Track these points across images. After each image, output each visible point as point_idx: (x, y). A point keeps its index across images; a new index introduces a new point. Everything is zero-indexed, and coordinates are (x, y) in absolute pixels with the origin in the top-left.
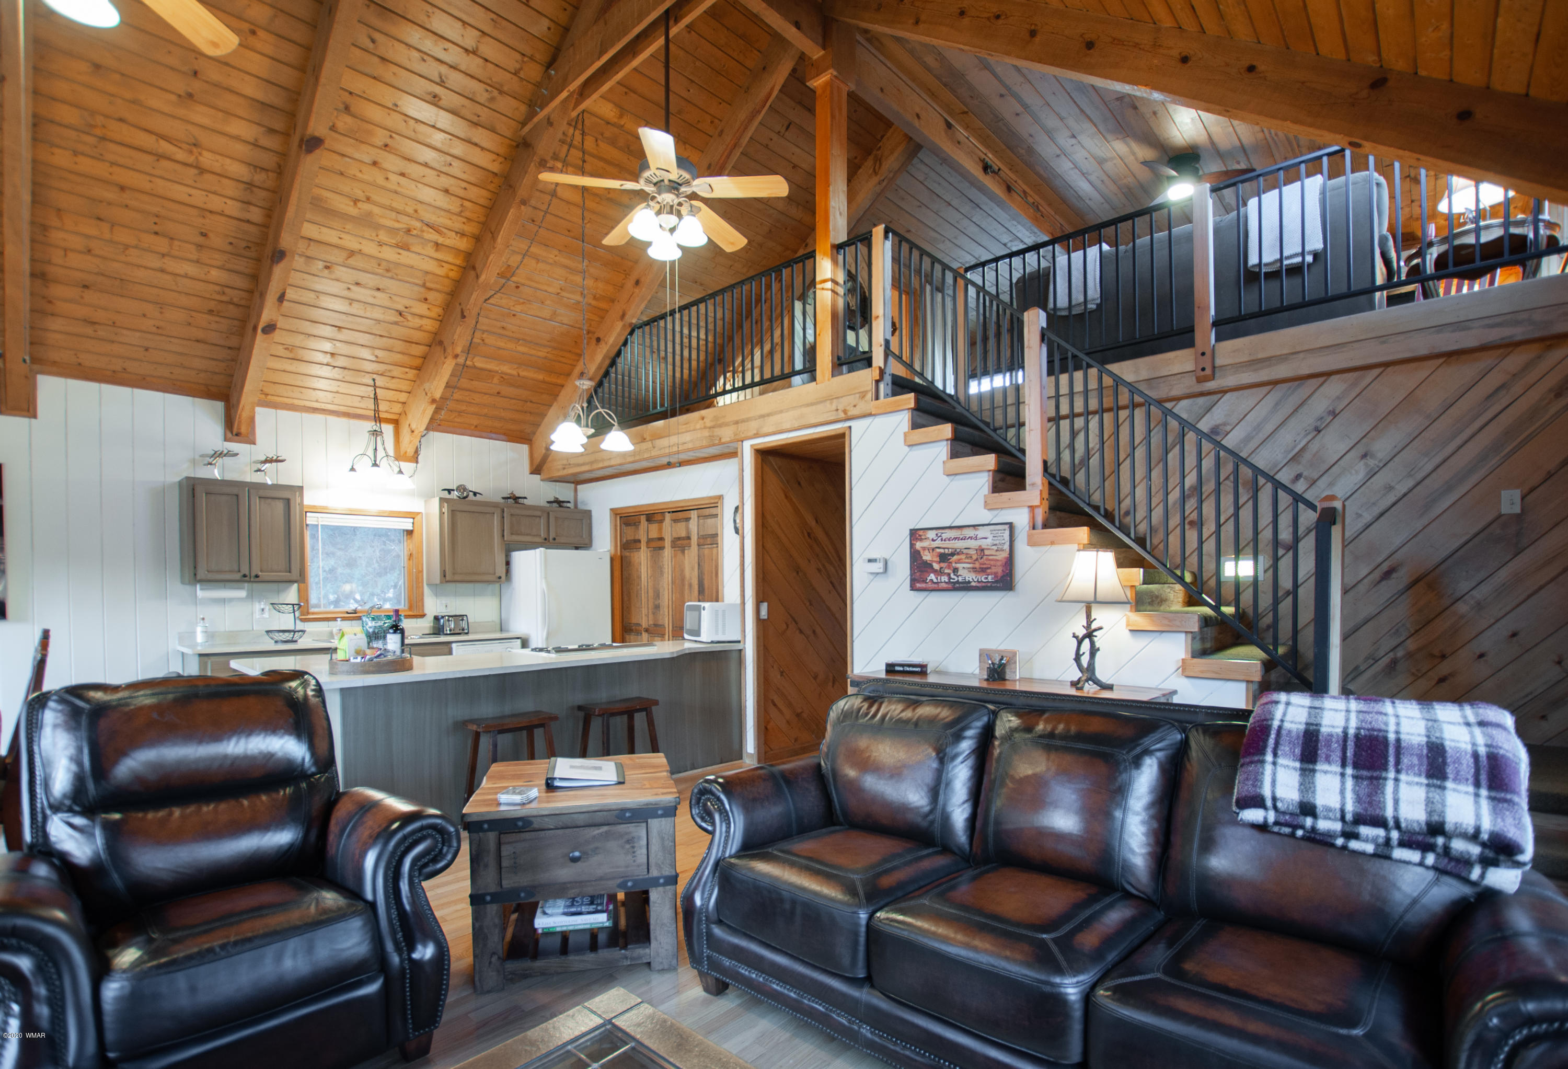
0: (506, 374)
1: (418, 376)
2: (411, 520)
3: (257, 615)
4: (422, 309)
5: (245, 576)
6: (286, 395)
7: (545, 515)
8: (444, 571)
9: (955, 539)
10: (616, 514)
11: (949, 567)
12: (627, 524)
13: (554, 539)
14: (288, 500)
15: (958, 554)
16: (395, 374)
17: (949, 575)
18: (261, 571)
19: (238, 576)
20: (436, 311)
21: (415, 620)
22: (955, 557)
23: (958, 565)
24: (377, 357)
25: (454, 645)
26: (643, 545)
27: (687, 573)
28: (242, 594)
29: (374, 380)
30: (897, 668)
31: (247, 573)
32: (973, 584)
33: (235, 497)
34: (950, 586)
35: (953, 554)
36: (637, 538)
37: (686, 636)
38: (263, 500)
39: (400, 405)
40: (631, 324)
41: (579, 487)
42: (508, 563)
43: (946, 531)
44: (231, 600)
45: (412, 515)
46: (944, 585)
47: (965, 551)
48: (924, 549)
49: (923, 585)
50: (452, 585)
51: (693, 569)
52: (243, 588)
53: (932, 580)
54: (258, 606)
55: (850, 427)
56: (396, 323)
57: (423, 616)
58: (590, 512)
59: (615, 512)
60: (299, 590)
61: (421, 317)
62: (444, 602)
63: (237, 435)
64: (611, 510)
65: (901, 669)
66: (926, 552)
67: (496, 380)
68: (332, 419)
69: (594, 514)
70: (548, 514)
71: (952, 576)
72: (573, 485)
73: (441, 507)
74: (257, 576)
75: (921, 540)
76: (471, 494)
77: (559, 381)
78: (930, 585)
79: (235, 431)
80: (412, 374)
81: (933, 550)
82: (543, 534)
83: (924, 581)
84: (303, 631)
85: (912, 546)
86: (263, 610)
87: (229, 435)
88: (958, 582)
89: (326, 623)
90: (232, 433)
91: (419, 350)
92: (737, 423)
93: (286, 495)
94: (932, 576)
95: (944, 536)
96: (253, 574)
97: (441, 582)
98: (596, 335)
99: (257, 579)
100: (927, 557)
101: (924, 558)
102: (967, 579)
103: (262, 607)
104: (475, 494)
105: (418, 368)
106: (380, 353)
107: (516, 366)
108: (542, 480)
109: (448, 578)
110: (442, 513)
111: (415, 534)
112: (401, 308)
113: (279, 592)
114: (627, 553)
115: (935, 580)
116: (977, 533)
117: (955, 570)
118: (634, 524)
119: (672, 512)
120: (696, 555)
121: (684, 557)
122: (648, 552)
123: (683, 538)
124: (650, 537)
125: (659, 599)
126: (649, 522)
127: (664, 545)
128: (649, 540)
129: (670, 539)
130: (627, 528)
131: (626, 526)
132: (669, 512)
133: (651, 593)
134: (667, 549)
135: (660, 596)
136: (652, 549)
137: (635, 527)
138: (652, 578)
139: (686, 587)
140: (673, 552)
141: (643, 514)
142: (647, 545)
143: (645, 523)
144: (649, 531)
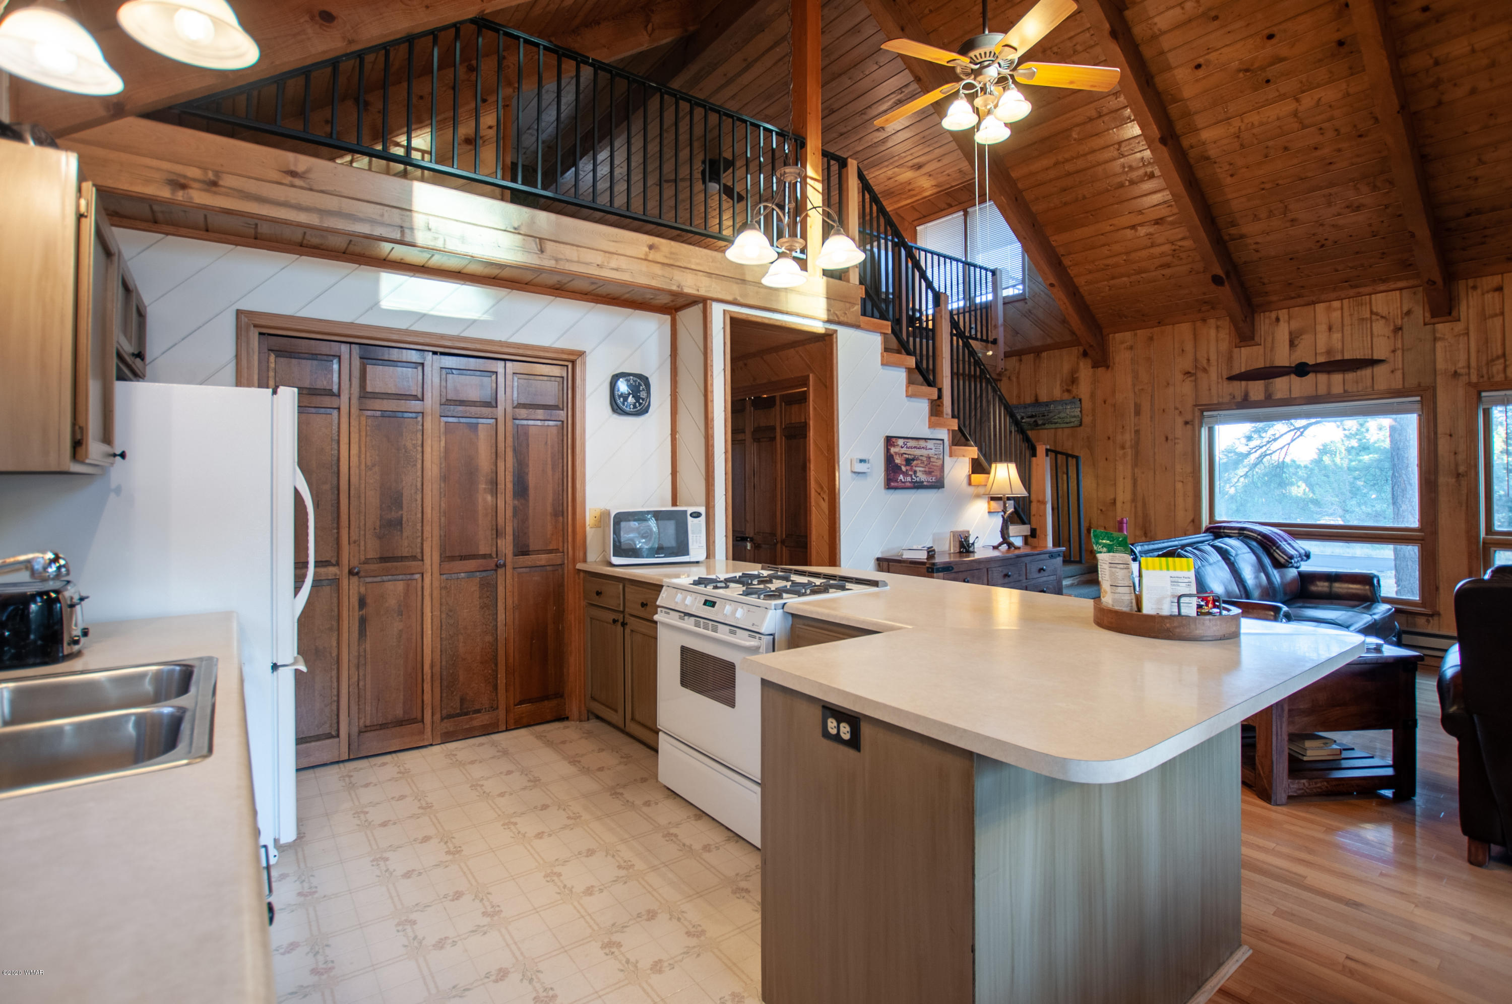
9: (914, 447)
10: (253, 325)
11: (911, 470)
12: (282, 352)
15: (916, 459)
17: (911, 476)
22: (915, 462)
23: (916, 469)
26: (347, 401)
32: (924, 484)
34: (912, 485)
35: (913, 460)
36: (321, 385)
43: (910, 441)
46: (908, 485)
47: (920, 458)
48: (895, 453)
49: (896, 484)
53: (900, 480)
55: (836, 330)
64: (241, 312)
66: (896, 457)
75: (893, 446)
78: (900, 484)
81: (901, 455)
83: (895, 481)
85: (888, 450)
88: (916, 482)
94: (900, 477)
95: (908, 445)
100: (898, 460)
101: (895, 461)
102: (922, 480)
115: (903, 480)
116: (926, 444)
117: (915, 473)
118: (314, 356)
119: (442, 354)
120: (507, 435)
121: (477, 435)
122: (363, 419)
123: (473, 404)
124: (369, 389)
125: (401, 508)
126: (366, 359)
127: (418, 409)
128: (365, 395)
129: (437, 399)
130: (282, 360)
131: (277, 356)
132: (435, 353)
133: (372, 498)
134: (430, 417)
135: (404, 502)
136: (379, 413)
137: (315, 362)
138: (377, 469)
139: (482, 486)
140: (442, 424)
141: (351, 343)
142: (360, 403)
143: (356, 362)
144: (368, 378)
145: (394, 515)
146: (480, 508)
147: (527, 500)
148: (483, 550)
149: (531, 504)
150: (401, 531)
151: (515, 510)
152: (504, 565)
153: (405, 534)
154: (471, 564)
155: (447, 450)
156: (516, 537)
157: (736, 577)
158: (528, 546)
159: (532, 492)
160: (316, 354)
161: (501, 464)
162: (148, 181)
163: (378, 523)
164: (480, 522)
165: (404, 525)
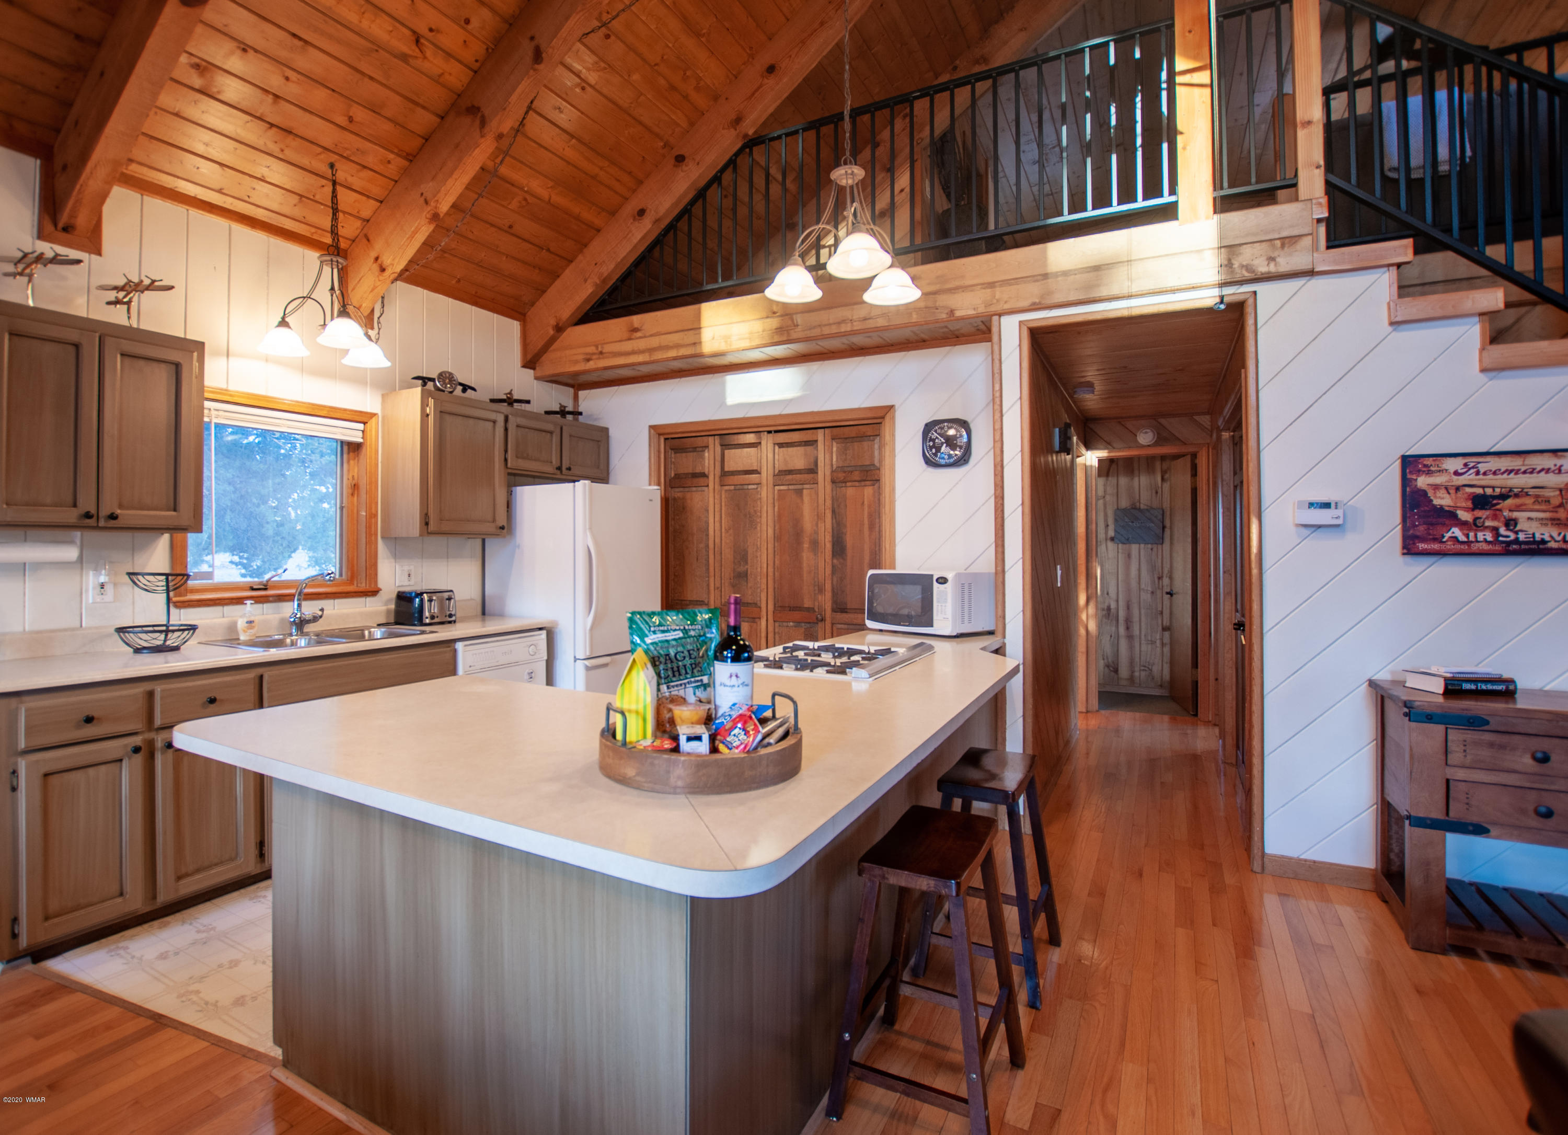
0: (534, 195)
1: (405, 172)
2: (361, 426)
3: (91, 595)
4: (452, 37)
5: (88, 515)
6: (167, 168)
7: (558, 430)
8: (427, 514)
9: (1510, 472)
10: (660, 435)
11: (1495, 517)
12: (678, 450)
13: (569, 469)
14: (177, 366)
15: (1516, 496)
16: (370, 160)
17: (1495, 530)
18: (121, 506)
19: (72, 516)
20: (477, 50)
21: (362, 600)
22: (1509, 502)
23: (1515, 515)
24: (351, 120)
25: (460, 646)
26: (713, 480)
27: (808, 523)
28: (70, 553)
29: (332, 166)
30: (1467, 686)
31: (93, 511)
32: (1552, 545)
33: (72, 350)
34: (1498, 548)
35: (1503, 497)
36: (698, 470)
37: (869, 624)
38: (128, 361)
39: (358, 223)
40: (746, 135)
41: (582, 394)
42: (509, 505)
43: (1488, 459)
44: (39, 566)
45: (363, 418)
46: (1485, 547)
47: (1531, 492)
48: (1436, 487)
49: (1436, 546)
50: (442, 540)
51: (819, 517)
52: (71, 542)
53: (1455, 539)
54: (92, 579)
55: (1255, 293)
56: (404, 58)
57: (374, 592)
58: (605, 431)
59: (658, 432)
60: (172, 545)
61: (449, 55)
62: (406, 568)
63: (66, 229)
64: (651, 427)
65: (1473, 687)
66: (1442, 493)
67: (514, 204)
68: (241, 231)
69: (612, 433)
70: (561, 429)
71: (1502, 531)
72: (571, 390)
73: (424, 405)
74: (113, 517)
75: (1429, 473)
76: (460, 388)
77: (597, 222)
78: (1450, 546)
79: (63, 220)
80: (398, 163)
81: (1457, 489)
82: (555, 461)
83: (1439, 540)
84: (193, 628)
85: (1405, 482)
86: (102, 586)
87: (49, 227)
88: (1516, 541)
89: (218, 609)
90: (56, 225)
91: (423, 120)
92: (991, 285)
93: (174, 356)
94: (1456, 532)
95: (1482, 468)
96: (104, 512)
97: (421, 535)
98: (676, 152)
99: (112, 523)
100: (1442, 500)
101: (1436, 502)
102: (1538, 537)
103: (103, 579)
104: (465, 388)
105: (411, 157)
106: (360, 114)
107: (551, 184)
108: (537, 378)
109: (432, 527)
110: (425, 416)
111: (366, 451)
112: (423, 29)
113: (134, 549)
114: (677, 493)
115: (1462, 538)
116: (1559, 462)
117: (1511, 523)
118: (694, 449)
119: (776, 432)
120: (827, 497)
121: (802, 500)
122: (723, 492)
123: (799, 472)
124: (726, 469)
125: (747, 563)
126: (725, 446)
127: (757, 481)
128: (725, 474)
129: (771, 472)
130: (678, 455)
131: (675, 453)
132: (769, 432)
133: (728, 554)
134: (765, 488)
135: (749, 558)
136: (732, 487)
137: (695, 453)
138: (731, 531)
139: (806, 546)
140: (776, 492)
141: (714, 435)
142: (721, 481)
143: (718, 449)
144: (726, 460)
145: (742, 569)
146: (805, 565)
147: (845, 559)
148: (807, 604)
149: (849, 563)
150: (747, 581)
151: (834, 569)
152: (823, 620)
153: (749, 585)
154: (797, 615)
155: (780, 516)
156: (835, 594)
157: (843, 648)
158: (846, 604)
159: (849, 552)
160: (696, 448)
161: (821, 525)
162: (576, 362)
163: (732, 575)
164: (805, 578)
165: (749, 577)
